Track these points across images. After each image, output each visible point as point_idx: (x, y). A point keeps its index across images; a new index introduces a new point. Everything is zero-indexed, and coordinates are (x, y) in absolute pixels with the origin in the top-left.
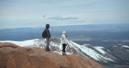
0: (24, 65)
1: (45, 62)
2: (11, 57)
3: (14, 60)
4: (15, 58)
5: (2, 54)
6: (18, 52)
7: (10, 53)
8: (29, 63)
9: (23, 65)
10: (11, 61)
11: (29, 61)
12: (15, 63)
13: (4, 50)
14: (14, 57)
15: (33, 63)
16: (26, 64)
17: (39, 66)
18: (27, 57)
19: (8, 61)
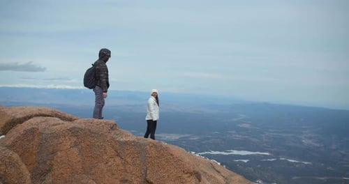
0: (102, 166)
1: (159, 157)
2: (67, 143)
3: (75, 150)
4: (80, 146)
5: (41, 134)
6: (90, 131)
7: (67, 134)
8: (118, 159)
9: (99, 164)
10: (69, 153)
11: (118, 155)
12: (79, 159)
13: (44, 125)
14: (76, 145)
15: (129, 160)
16: (110, 163)
17: (145, 168)
18: (113, 143)
19: (59, 153)
